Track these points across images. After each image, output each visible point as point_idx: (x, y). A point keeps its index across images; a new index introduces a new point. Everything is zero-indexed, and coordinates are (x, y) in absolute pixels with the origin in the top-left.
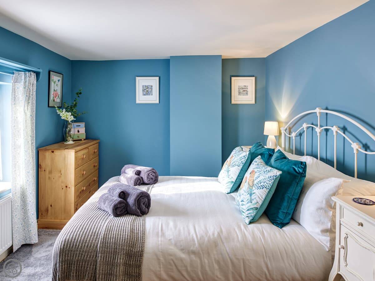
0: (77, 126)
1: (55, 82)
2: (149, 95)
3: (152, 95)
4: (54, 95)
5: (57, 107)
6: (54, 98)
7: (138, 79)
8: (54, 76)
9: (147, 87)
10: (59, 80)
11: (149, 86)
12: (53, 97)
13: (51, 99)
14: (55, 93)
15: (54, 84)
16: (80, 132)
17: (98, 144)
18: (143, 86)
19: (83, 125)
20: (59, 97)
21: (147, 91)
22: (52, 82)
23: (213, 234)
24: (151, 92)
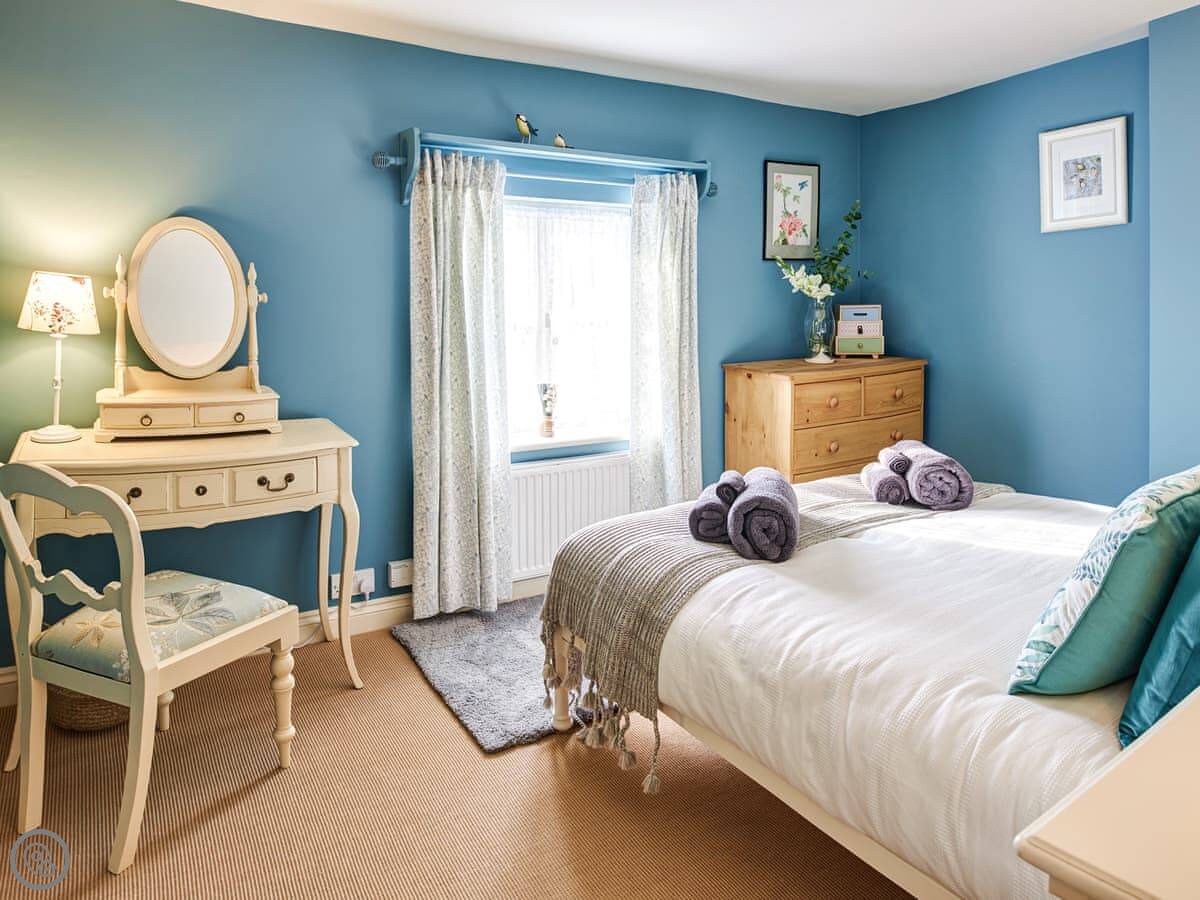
0: (855, 314)
1: (786, 192)
2: (1090, 195)
3: (1100, 192)
4: (786, 227)
5: (784, 259)
6: (787, 235)
7: (1045, 139)
8: (783, 175)
9: (1082, 164)
10: (802, 185)
11: (1089, 161)
12: (782, 234)
13: (775, 238)
14: (788, 220)
15: (785, 196)
16: (865, 333)
17: (920, 373)
18: (1066, 164)
19: (874, 311)
20: (804, 231)
21: (1082, 180)
22: (775, 191)
23: (840, 664)
24: (1095, 181)
